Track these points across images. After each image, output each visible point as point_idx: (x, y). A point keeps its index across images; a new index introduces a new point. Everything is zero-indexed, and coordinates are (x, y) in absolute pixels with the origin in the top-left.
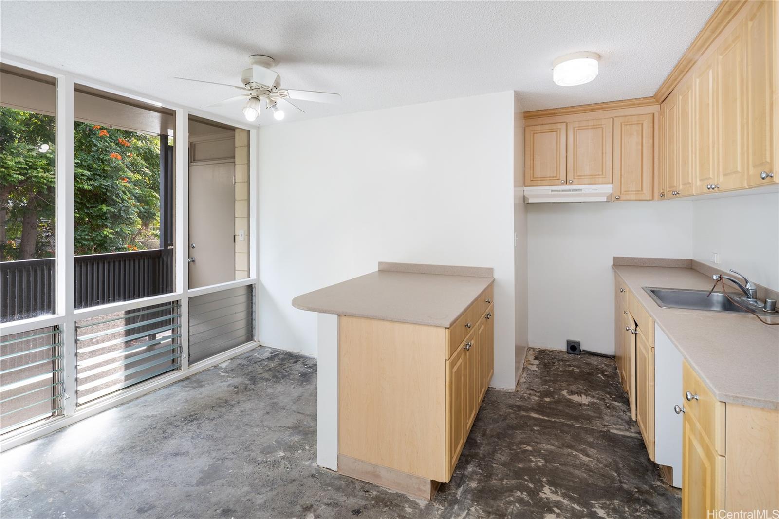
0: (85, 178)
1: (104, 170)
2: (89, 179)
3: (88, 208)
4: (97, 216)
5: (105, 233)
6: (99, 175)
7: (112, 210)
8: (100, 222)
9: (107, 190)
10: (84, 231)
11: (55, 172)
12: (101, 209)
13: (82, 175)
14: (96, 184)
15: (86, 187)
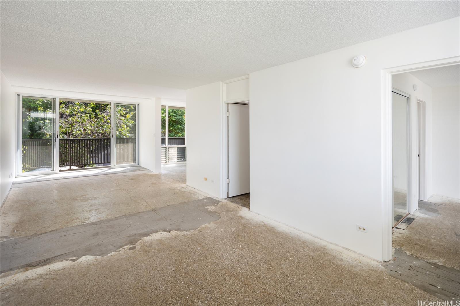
0: (173, 116)
1: (179, 113)
2: (175, 116)
3: (174, 126)
4: (177, 129)
5: (179, 135)
6: (178, 115)
7: (181, 127)
8: (178, 131)
9: (180, 120)
10: (173, 134)
11: (165, 115)
12: (178, 127)
13: (173, 115)
14: (177, 118)
15: (174, 119)
